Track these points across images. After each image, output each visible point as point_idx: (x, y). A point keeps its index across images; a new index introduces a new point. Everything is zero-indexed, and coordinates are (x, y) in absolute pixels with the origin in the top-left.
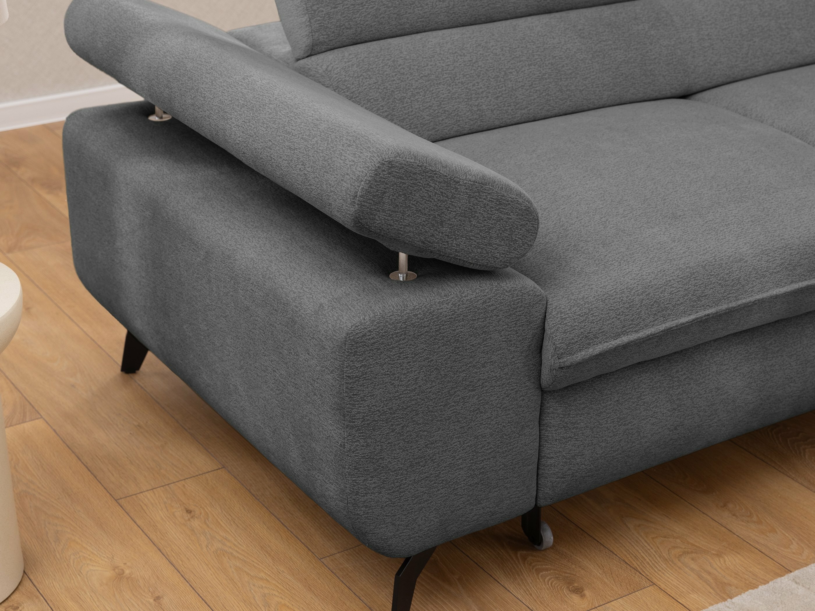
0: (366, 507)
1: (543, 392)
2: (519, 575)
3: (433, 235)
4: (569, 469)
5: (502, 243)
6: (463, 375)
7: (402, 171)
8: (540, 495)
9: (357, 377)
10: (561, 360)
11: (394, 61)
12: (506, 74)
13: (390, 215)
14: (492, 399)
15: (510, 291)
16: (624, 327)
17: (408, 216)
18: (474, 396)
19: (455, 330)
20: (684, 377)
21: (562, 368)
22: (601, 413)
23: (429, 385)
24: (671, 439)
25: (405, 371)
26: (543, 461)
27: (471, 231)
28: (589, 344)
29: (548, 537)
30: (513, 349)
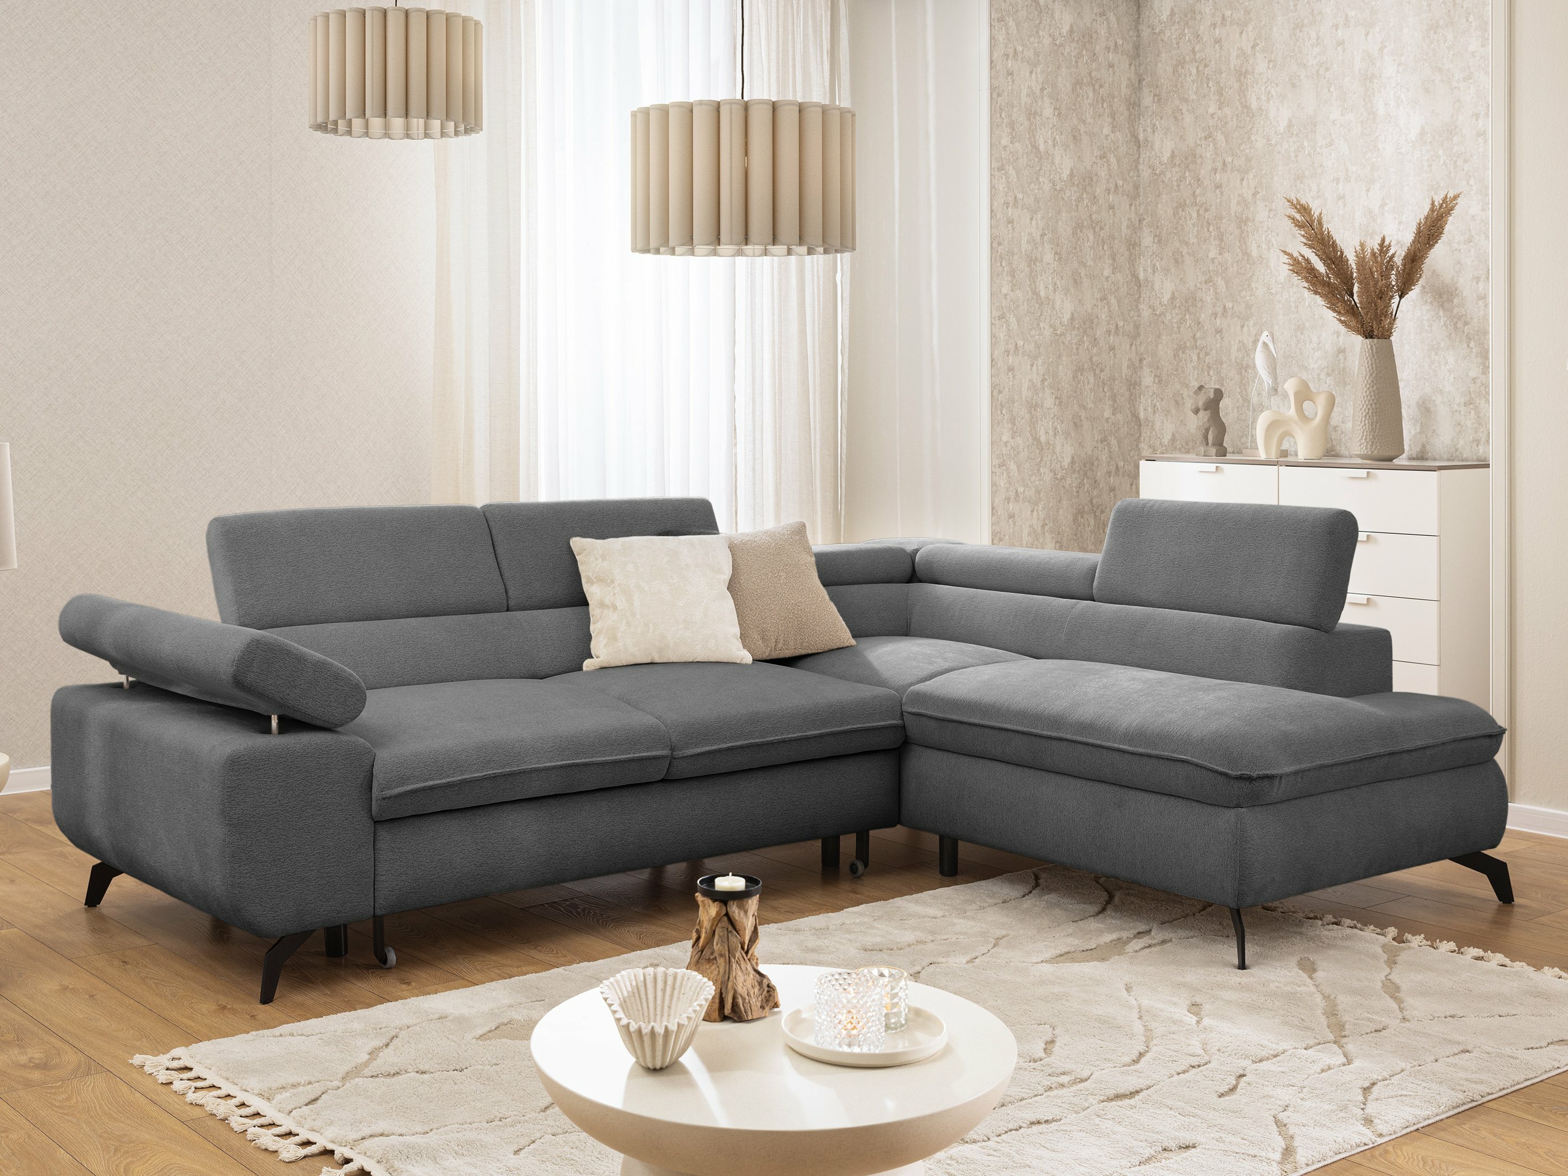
0: (241, 888)
1: (375, 822)
2: (366, 978)
3: (289, 695)
4: (397, 885)
5: (339, 706)
6: (312, 797)
7: (266, 647)
8: (377, 906)
9: (234, 787)
10: (383, 793)
11: (299, 638)
12: (386, 652)
13: (258, 676)
14: (334, 819)
15: (346, 742)
16: (430, 775)
17: (271, 678)
18: (321, 815)
19: (305, 763)
20: (486, 826)
21: (384, 799)
22: (420, 843)
23: (286, 801)
24: (478, 874)
25: (268, 788)
26: (378, 878)
27: (316, 695)
28: (404, 783)
29: (392, 957)
30: (349, 784)
